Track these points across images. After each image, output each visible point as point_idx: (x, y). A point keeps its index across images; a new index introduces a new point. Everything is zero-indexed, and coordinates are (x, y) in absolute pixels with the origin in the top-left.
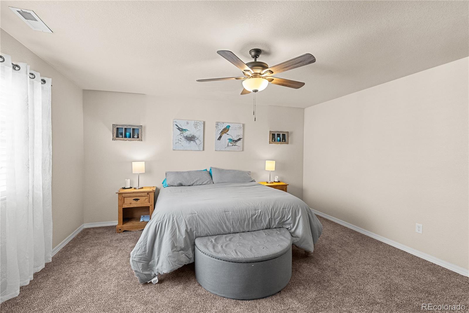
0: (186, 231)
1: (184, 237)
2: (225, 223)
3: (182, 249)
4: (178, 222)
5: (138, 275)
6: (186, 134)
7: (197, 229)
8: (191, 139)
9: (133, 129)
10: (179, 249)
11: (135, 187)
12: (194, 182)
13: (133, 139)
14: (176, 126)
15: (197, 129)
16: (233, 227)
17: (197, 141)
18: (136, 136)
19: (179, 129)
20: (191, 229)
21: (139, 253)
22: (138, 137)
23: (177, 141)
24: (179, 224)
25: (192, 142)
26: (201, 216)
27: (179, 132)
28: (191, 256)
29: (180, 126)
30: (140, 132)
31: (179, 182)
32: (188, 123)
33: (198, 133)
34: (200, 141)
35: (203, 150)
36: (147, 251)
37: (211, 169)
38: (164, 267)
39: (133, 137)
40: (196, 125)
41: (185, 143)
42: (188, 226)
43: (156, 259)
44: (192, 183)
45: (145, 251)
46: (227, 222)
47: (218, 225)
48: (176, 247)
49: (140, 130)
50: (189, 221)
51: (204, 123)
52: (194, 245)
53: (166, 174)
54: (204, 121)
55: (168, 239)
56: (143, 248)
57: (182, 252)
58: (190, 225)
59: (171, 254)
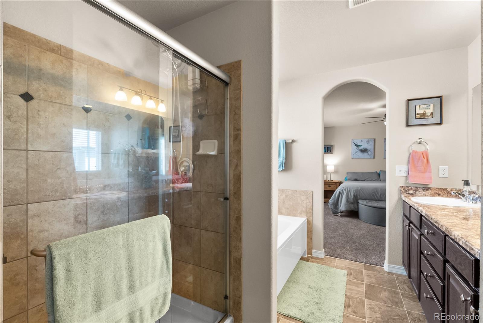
0: (354, 195)
1: (353, 197)
2: (376, 195)
3: (351, 203)
4: (350, 191)
5: (332, 210)
6: (360, 148)
7: (359, 195)
8: (364, 151)
9: (328, 147)
10: (350, 202)
11: (329, 180)
12: (365, 179)
13: (327, 153)
14: (353, 143)
15: (369, 145)
16: (381, 197)
17: (369, 153)
18: (329, 151)
19: (356, 145)
20: (356, 195)
21: (332, 201)
22: (330, 152)
23: (355, 153)
24: (351, 192)
25: (365, 153)
26: (362, 190)
27: (355, 147)
28: (356, 207)
29: (356, 143)
30: (331, 149)
31: (355, 178)
32: (362, 141)
33: (369, 147)
34: (371, 152)
35: (374, 158)
36: (336, 201)
37: (380, 172)
38: (343, 208)
39: (328, 152)
40: (368, 142)
41: (360, 154)
42: (355, 193)
43: (340, 205)
44: (364, 179)
45: (335, 201)
46: (377, 194)
47: (371, 196)
48: (349, 201)
49: (331, 148)
50: (355, 191)
51: (374, 140)
52: (358, 203)
53: (347, 173)
54: (374, 138)
55: (345, 197)
56: (334, 200)
57: (351, 204)
58: (356, 193)
59: (346, 204)
